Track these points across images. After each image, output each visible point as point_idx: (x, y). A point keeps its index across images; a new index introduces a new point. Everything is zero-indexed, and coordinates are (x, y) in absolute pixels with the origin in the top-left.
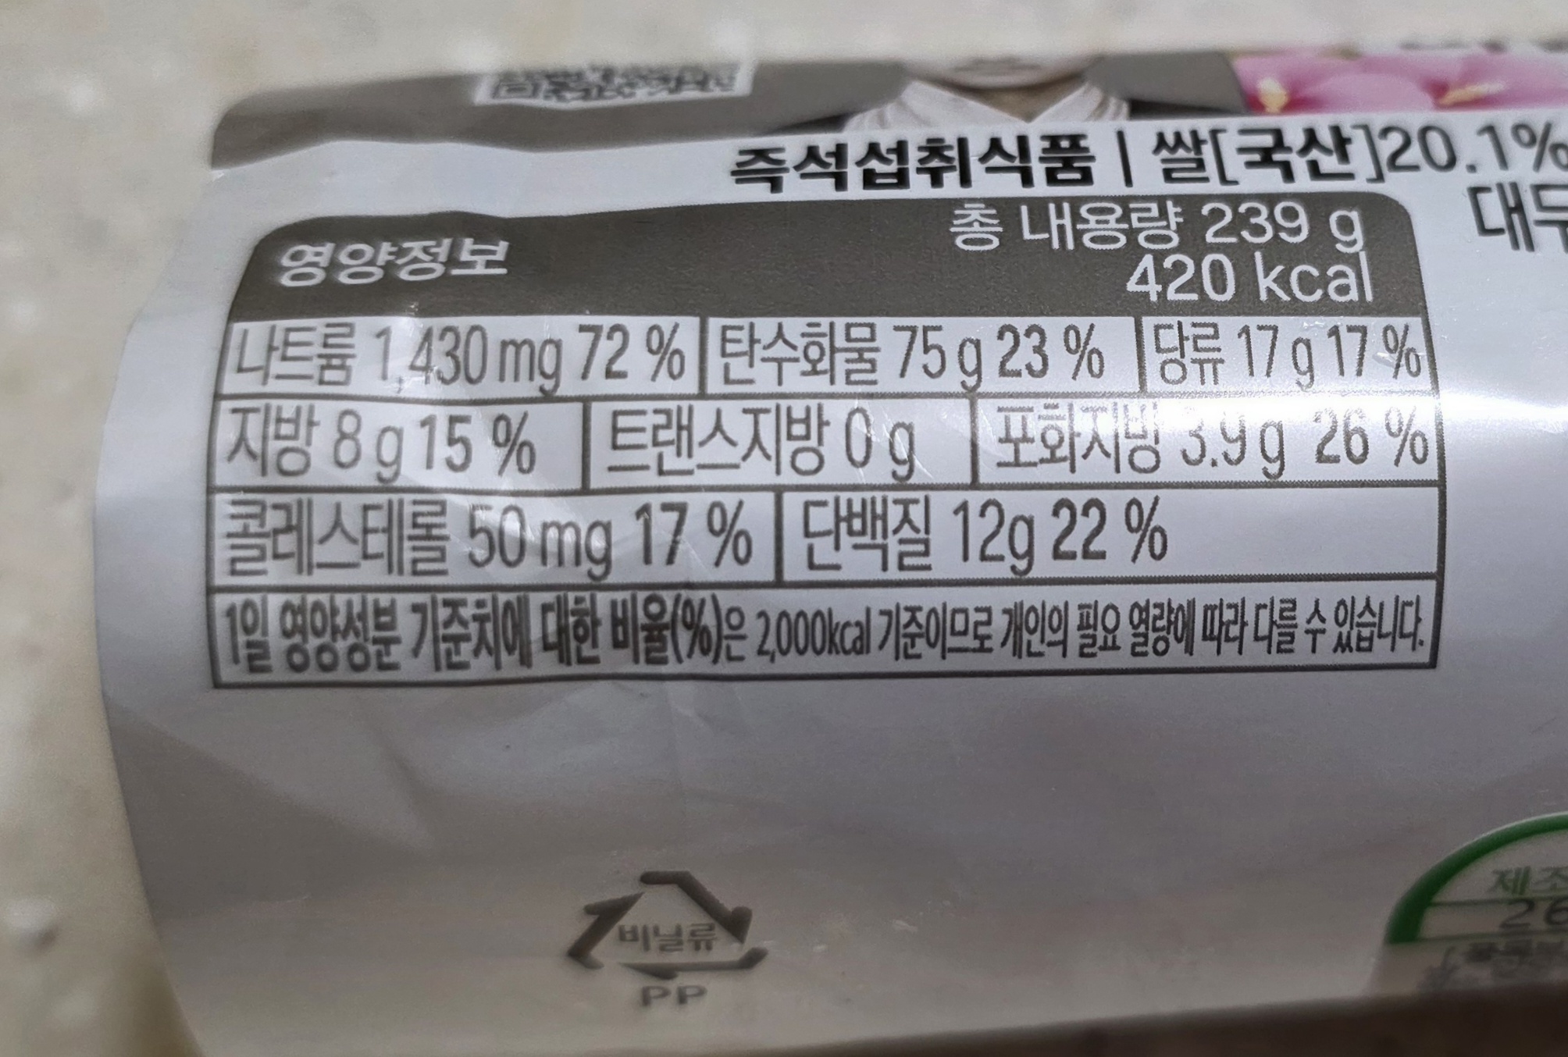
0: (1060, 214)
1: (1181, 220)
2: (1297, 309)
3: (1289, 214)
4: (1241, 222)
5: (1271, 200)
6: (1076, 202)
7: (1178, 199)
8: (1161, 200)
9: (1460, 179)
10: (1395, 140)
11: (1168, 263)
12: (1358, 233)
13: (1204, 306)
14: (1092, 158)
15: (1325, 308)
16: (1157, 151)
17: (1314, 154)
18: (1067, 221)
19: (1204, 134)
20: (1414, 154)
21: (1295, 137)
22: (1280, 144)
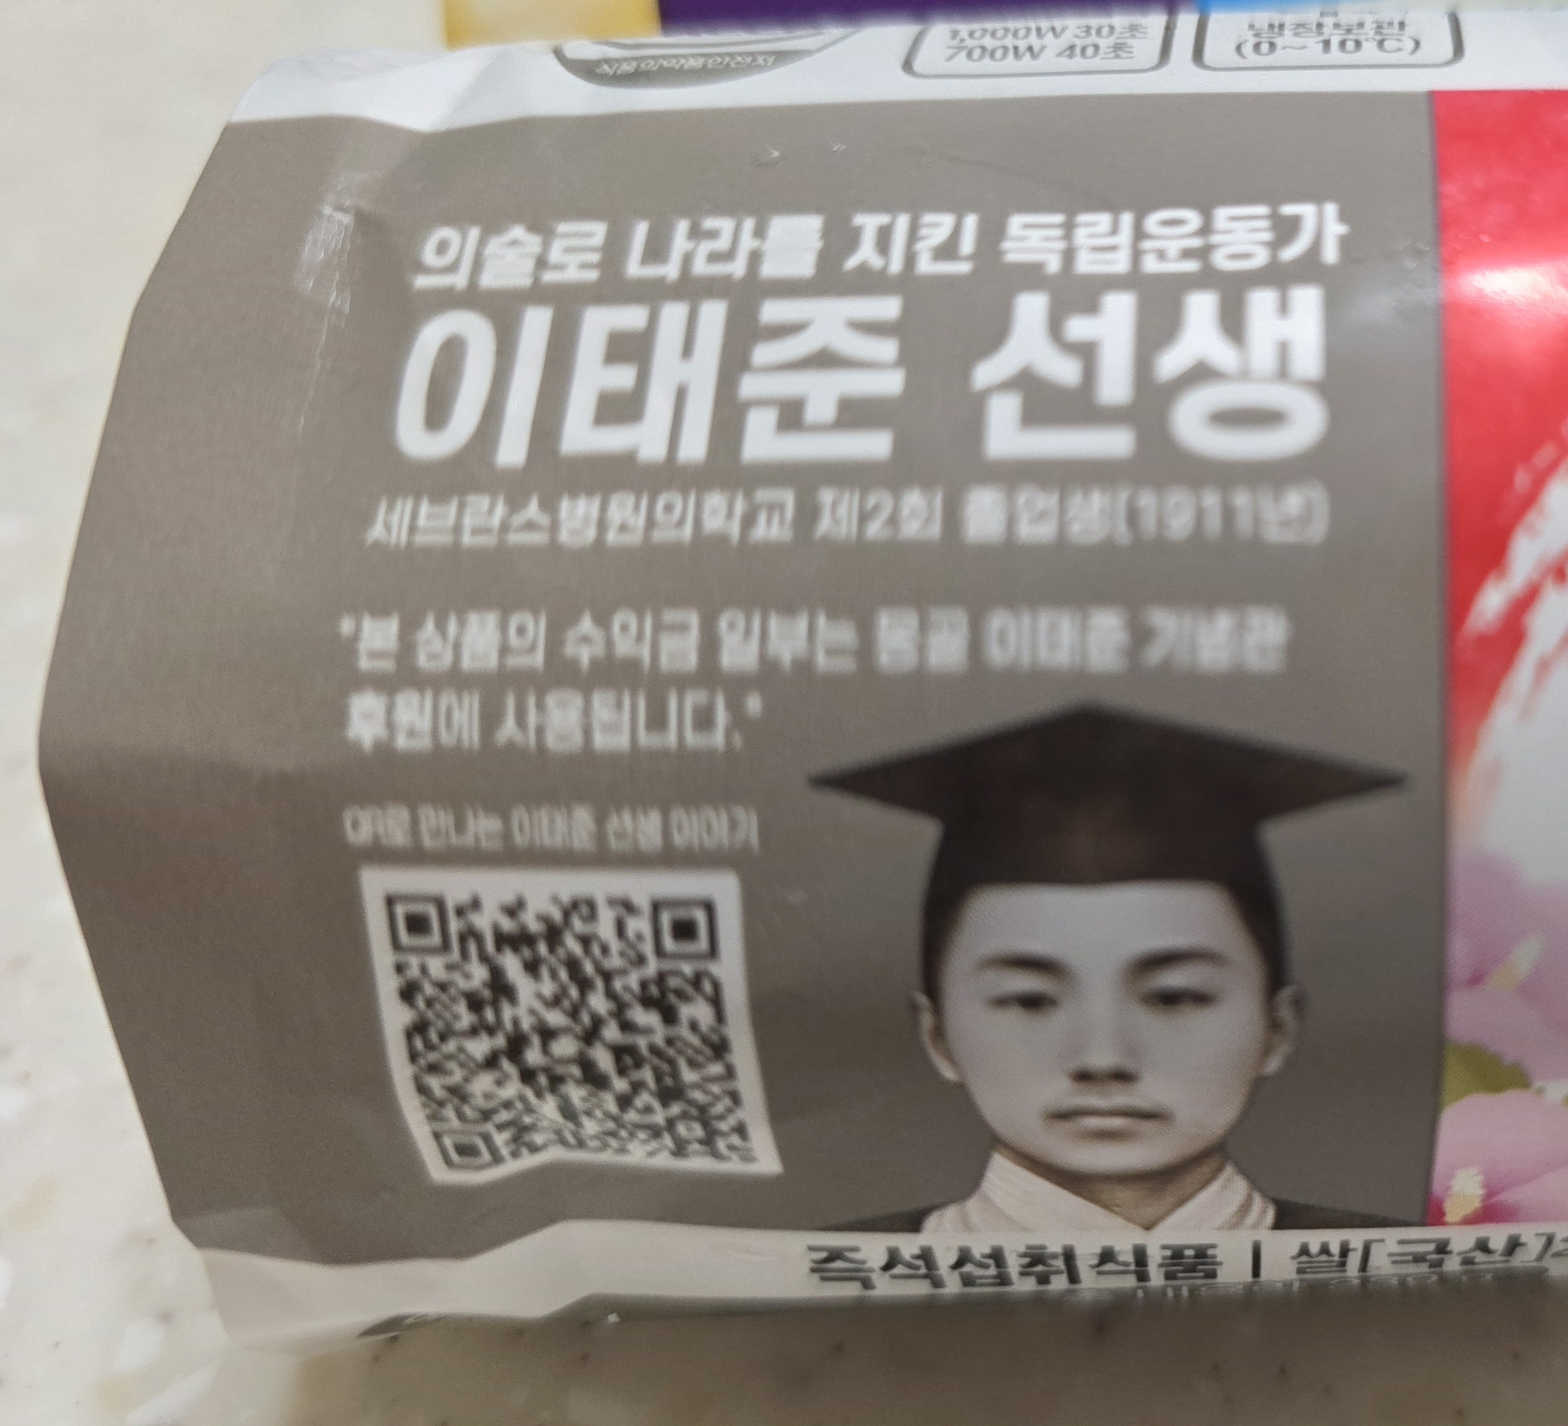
14: (1216, 1262)
19: (1354, 1248)
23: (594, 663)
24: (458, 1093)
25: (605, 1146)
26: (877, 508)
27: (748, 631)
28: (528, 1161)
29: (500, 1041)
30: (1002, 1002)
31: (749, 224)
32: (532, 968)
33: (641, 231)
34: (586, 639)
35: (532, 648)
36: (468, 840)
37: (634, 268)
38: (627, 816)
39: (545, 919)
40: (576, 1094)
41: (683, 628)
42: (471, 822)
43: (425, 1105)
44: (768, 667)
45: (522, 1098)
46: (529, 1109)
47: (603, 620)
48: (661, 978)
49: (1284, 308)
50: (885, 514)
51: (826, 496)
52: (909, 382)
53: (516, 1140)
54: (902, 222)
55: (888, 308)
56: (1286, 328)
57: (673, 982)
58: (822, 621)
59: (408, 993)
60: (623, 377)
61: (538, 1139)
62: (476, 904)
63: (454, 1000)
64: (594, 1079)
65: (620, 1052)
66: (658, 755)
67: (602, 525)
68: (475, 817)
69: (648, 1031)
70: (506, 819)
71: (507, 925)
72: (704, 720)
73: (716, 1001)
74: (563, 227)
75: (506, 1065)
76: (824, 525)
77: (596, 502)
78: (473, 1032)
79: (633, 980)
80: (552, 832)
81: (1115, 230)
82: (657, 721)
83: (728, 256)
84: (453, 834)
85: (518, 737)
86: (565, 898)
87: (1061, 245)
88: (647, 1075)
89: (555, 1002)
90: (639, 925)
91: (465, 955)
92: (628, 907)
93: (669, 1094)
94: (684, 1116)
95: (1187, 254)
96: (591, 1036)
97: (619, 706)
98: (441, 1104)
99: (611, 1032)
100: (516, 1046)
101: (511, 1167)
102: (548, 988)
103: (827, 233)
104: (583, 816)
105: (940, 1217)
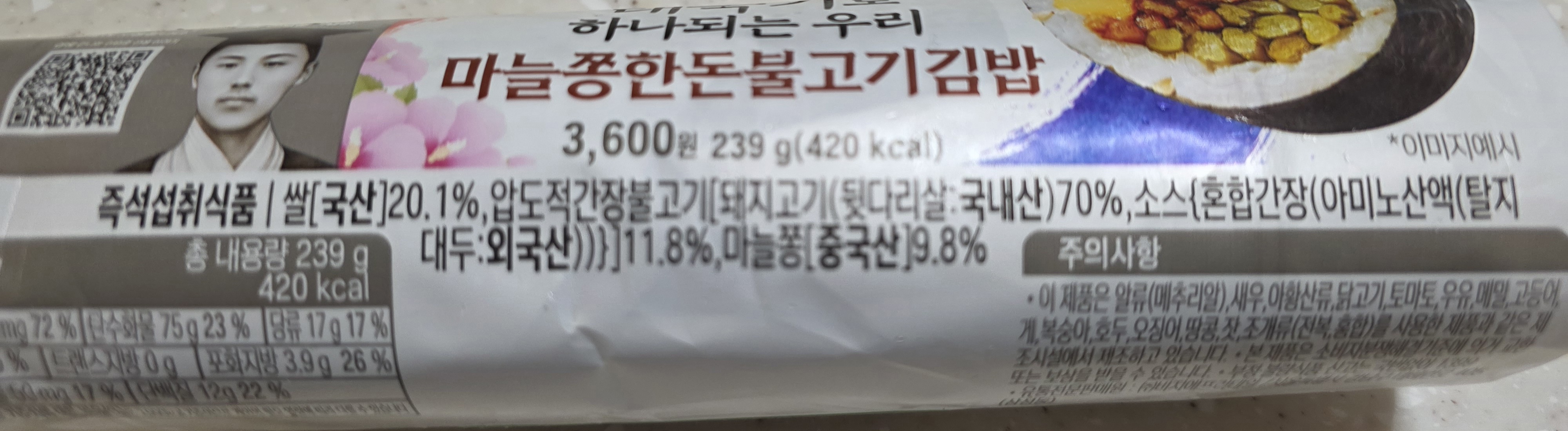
0: (234, 247)
1: (287, 252)
2: (333, 304)
3: (337, 248)
4: (314, 254)
5: (330, 239)
6: (242, 238)
7: (288, 237)
8: (280, 238)
10: (396, 195)
11: (278, 279)
12: (366, 262)
13: (293, 304)
15: (347, 303)
16: (286, 200)
17: (357, 205)
18: (237, 252)
20: (402, 206)
21: (350, 193)
22: (342, 198)
24: (32, 94)
25: (62, 123)
28: (32, 131)
30: (222, 65)
40: (72, 93)
53: (36, 117)
61: (43, 119)
73: (137, 68)
75: (56, 85)
88: (99, 87)
90: (127, 55)
92: (127, 52)
93: (102, 94)
98: (23, 98)
99: (97, 76)
101: (25, 131)
105: (161, 165)
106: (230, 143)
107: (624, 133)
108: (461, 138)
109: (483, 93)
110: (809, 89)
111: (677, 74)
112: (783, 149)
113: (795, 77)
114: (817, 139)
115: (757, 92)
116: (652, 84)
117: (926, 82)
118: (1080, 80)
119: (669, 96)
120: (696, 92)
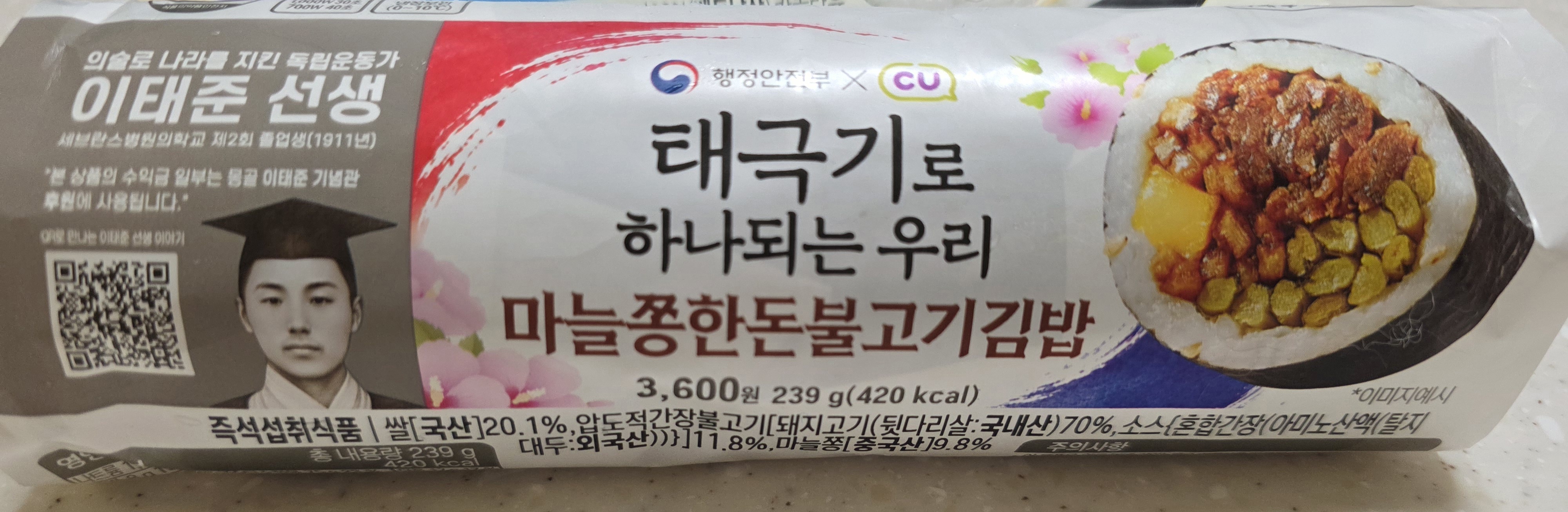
0: (352, 452)
1: (401, 452)
3: (445, 451)
5: (437, 446)
6: (357, 447)
7: (399, 447)
8: (392, 447)
9: (517, 437)
10: (490, 423)
12: (473, 456)
14: (359, 430)
16: (387, 427)
17: (455, 429)
18: (355, 453)
19: (406, 420)
20: (498, 429)
21: (446, 423)
22: (440, 426)
23: (132, 183)
24: (76, 336)
25: (130, 363)
26: (233, 137)
27: (185, 175)
28: (102, 370)
29: (92, 314)
30: (265, 301)
31: (204, 53)
32: (104, 287)
33: (166, 54)
34: (130, 176)
35: (112, 178)
36: (85, 241)
37: (162, 65)
38: (140, 234)
39: (110, 270)
40: (118, 335)
41: (164, 173)
42: (86, 236)
43: (64, 341)
44: (191, 185)
45: (99, 338)
46: (102, 344)
47: (137, 171)
48: (149, 291)
49: (373, 81)
50: (235, 139)
51: (217, 134)
52: (248, 101)
53: (97, 358)
54: (256, 54)
55: (246, 79)
56: (372, 86)
57: (153, 292)
58: (210, 172)
59: (60, 298)
60: (154, 98)
61: (106, 359)
62: (86, 264)
63: (77, 300)
64: (125, 329)
65: (134, 319)
66: (152, 214)
67: (140, 142)
68: (88, 234)
69: (144, 310)
70: (98, 234)
71: (96, 272)
72: (168, 202)
73: (168, 298)
74: (138, 52)
75: (93, 323)
76: (215, 142)
77: (138, 136)
78: (83, 311)
79: (139, 292)
80: (114, 239)
81: (325, 58)
82: (152, 202)
83: (196, 62)
84: (79, 239)
85: (105, 206)
86: (117, 262)
87: (306, 62)
88: (143, 328)
89: (112, 299)
90: (142, 271)
91: (81, 282)
92: (139, 265)
93: (152, 336)
94: (157, 346)
95: (346, 65)
96: (124, 312)
97: (139, 198)
98: (70, 340)
99: (131, 311)
100: (97, 316)
101: (95, 371)
102: (109, 294)
103: (229, 57)
104: (125, 234)
105: (254, 400)
106: (315, 388)
107: (693, 387)
108: (540, 388)
109: (551, 348)
110: (866, 348)
111: (740, 328)
112: (836, 398)
113: (855, 334)
114: (868, 391)
115: (817, 351)
116: (717, 340)
117: (979, 342)
118: (1120, 344)
119: (734, 353)
120: (760, 350)
